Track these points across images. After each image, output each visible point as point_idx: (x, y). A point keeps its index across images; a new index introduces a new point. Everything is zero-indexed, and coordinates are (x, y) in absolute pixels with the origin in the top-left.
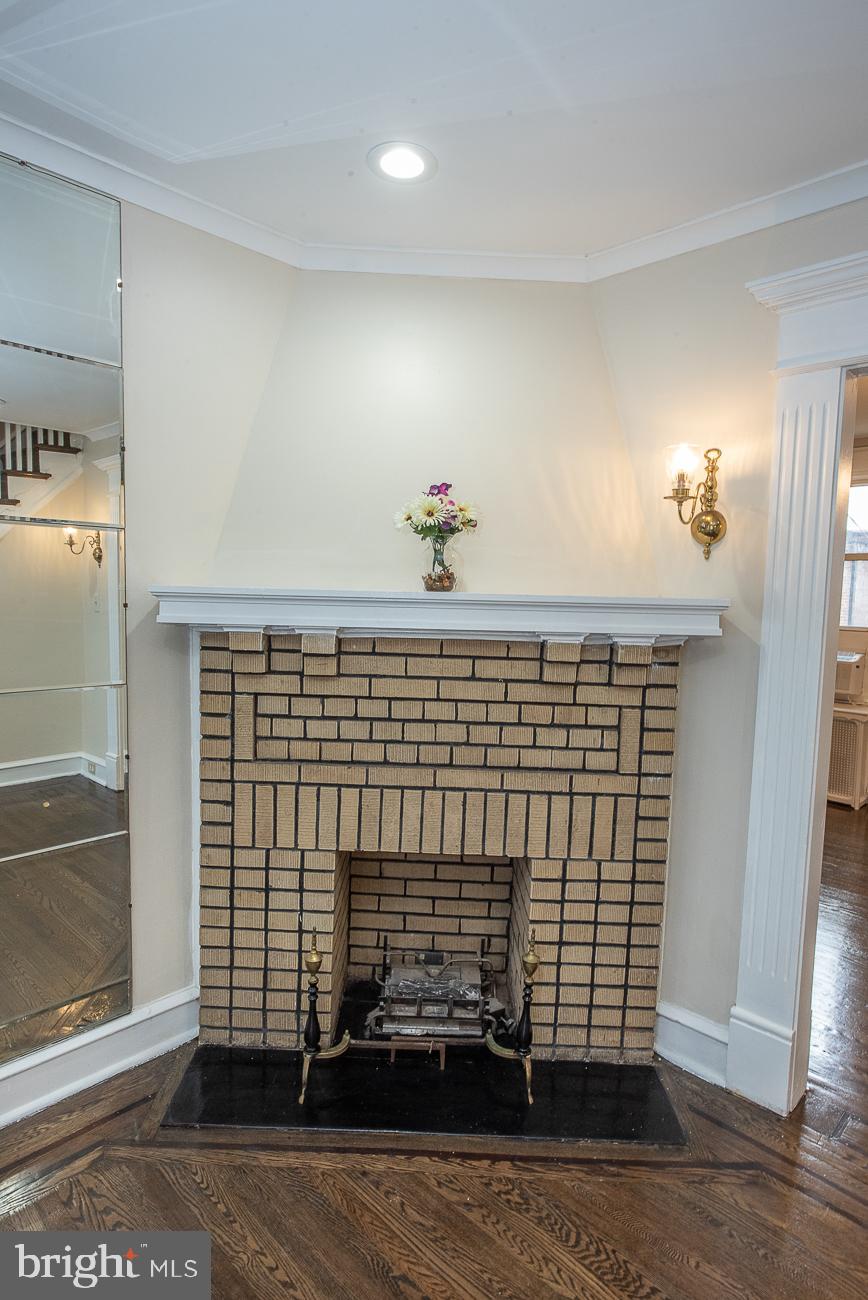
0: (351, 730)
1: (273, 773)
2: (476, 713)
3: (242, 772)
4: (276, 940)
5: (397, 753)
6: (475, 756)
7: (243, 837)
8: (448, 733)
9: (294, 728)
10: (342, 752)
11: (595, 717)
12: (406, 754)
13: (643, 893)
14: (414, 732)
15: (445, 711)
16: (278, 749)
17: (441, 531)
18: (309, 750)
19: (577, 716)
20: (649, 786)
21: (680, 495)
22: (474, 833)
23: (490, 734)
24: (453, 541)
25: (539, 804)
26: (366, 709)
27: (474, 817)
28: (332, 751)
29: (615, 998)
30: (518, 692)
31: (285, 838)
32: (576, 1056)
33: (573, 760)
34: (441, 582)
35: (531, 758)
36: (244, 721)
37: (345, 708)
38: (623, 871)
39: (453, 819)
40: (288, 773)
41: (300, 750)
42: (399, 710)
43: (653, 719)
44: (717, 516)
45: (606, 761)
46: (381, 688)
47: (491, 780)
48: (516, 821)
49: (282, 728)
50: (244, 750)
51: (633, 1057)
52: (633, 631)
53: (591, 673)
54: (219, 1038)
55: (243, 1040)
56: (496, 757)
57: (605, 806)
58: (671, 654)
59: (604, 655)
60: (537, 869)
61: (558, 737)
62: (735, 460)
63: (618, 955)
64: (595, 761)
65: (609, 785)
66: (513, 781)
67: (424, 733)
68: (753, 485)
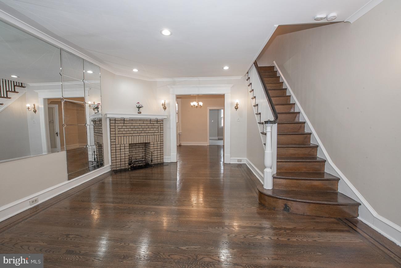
0: (129, 130)
1: (120, 135)
2: (144, 127)
3: (116, 135)
4: (122, 155)
5: (135, 132)
6: (144, 132)
7: (117, 143)
8: (140, 129)
9: (123, 130)
10: (129, 132)
11: (156, 127)
12: (136, 132)
13: (161, 145)
14: (137, 129)
15: (140, 127)
16: (121, 132)
17: (139, 108)
18: (125, 132)
19: (154, 127)
20: (161, 134)
21: (163, 105)
22: (144, 140)
23: (145, 129)
24: (141, 108)
25: (151, 136)
26: (131, 127)
27: (144, 138)
28: (127, 132)
29: (160, 156)
30: (148, 125)
31: (122, 143)
32: (156, 163)
33: (154, 131)
34: (140, 113)
35: (150, 132)
36: (116, 129)
37: (129, 127)
38: (160, 143)
39: (142, 139)
40: (123, 135)
41: (123, 132)
42: (135, 127)
43: (161, 127)
44: (165, 107)
45: (157, 131)
46: (133, 125)
47: (146, 134)
48: (149, 138)
49: (121, 130)
50: (117, 133)
51: (162, 162)
52: (159, 118)
53: (155, 122)
54: (115, 169)
55: (118, 169)
56: (146, 132)
57: (157, 136)
58: (162, 120)
59: (157, 121)
60: (151, 143)
61: (152, 129)
62: (167, 102)
63: (160, 152)
64: (156, 131)
65: (158, 134)
66: (148, 134)
67: (138, 129)
68: (169, 104)
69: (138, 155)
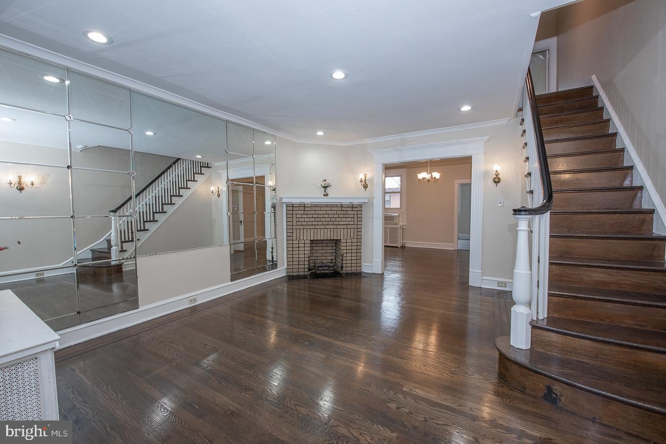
0: (312, 220)
1: (299, 227)
2: (332, 216)
3: (294, 227)
4: (300, 256)
5: (319, 223)
6: (332, 223)
7: (294, 239)
8: (327, 219)
9: (303, 220)
10: (311, 223)
11: (350, 216)
12: (321, 223)
13: (359, 244)
14: (322, 219)
15: (327, 216)
16: (300, 223)
17: (325, 187)
18: (305, 223)
19: (347, 216)
20: (359, 226)
21: (361, 181)
22: (332, 235)
23: (334, 219)
24: (327, 188)
25: (342, 230)
26: (314, 216)
27: (332, 233)
28: (309, 223)
29: (355, 261)
30: (338, 212)
31: (302, 238)
32: (350, 272)
33: (347, 223)
34: (326, 195)
35: (340, 223)
36: (294, 218)
37: (311, 216)
38: (356, 241)
39: (329, 233)
40: (302, 227)
41: (303, 223)
42: (320, 216)
43: (359, 216)
44: (367, 185)
45: (352, 223)
46: (317, 212)
47: (335, 227)
48: (339, 233)
49: (300, 220)
50: (294, 224)
51: (358, 271)
52: (356, 202)
53: (349, 209)
54: (291, 274)
55: (295, 274)
56: (335, 223)
57: (352, 230)
58: (361, 206)
59: (352, 207)
60: (342, 241)
61: (345, 219)
62: (369, 176)
63: (355, 255)
64: (350, 223)
65: (353, 227)
66: (338, 227)
67: (324, 220)
68: (372, 180)
69: (325, 258)
